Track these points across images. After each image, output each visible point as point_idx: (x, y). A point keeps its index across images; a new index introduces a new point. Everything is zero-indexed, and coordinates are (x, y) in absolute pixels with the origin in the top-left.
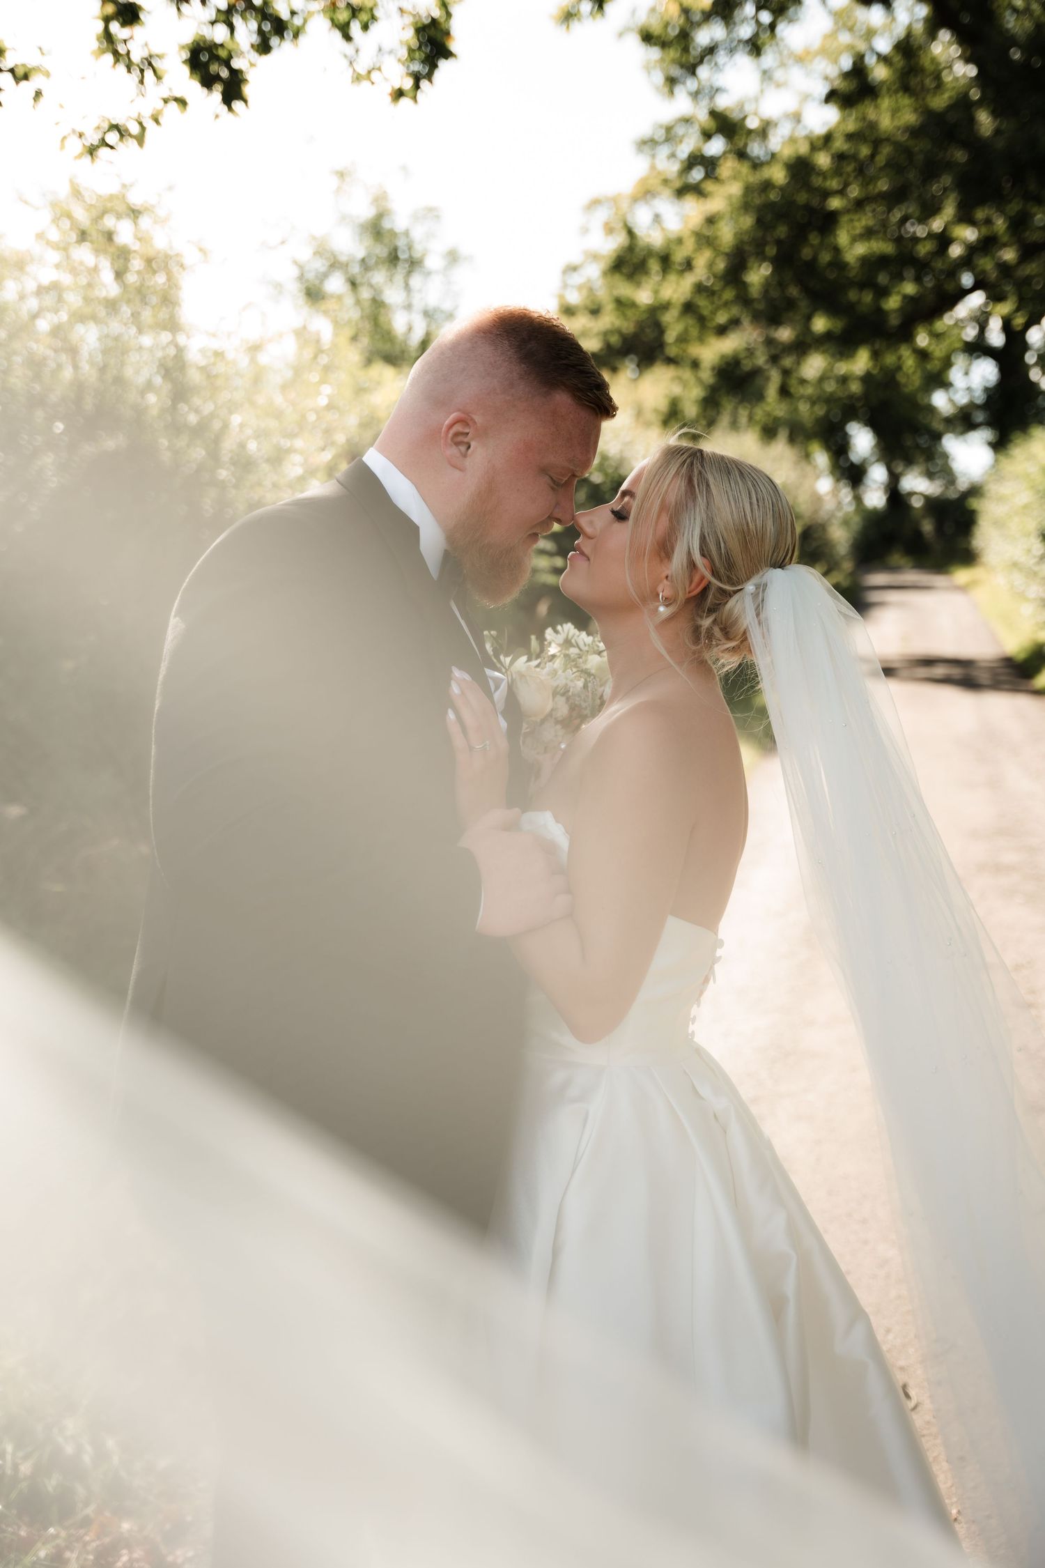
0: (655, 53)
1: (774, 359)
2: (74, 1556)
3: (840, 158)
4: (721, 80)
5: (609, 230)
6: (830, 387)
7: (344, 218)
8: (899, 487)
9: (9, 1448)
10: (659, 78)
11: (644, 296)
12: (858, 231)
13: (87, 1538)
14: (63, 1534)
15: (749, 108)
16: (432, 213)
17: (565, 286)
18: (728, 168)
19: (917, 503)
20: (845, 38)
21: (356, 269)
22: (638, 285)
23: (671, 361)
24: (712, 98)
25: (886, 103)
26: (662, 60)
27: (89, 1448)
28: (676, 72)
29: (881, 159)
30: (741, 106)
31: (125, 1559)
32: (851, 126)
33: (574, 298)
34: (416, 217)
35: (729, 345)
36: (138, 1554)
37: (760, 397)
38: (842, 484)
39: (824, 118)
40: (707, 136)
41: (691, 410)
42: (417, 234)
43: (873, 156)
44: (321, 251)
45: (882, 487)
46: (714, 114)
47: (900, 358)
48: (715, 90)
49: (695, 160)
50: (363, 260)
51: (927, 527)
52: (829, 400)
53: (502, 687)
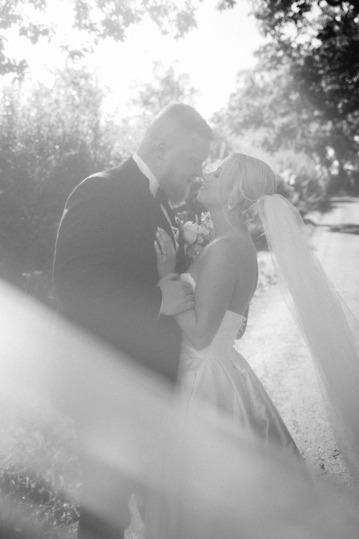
0: (261, 21)
1: (300, 125)
2: (48, 514)
3: (322, 57)
4: (282, 30)
5: (246, 81)
6: (320, 134)
7: (157, 77)
8: (343, 168)
9: (28, 479)
10: (262, 29)
11: (256, 104)
12: (328, 82)
13: (52, 508)
14: (44, 507)
15: (292, 40)
16: (186, 76)
17: (231, 100)
18: (285, 60)
19: (349, 173)
20: (326, 17)
21: (160, 94)
22: (255, 100)
23: (266, 125)
24: (279, 37)
25: (338, 38)
26: (263, 24)
27: (54, 480)
28: (268, 28)
29: (336, 57)
30: (289, 39)
31: (64, 515)
32: (326, 46)
33: (234, 104)
34: (180, 78)
35: (285, 120)
36: (69, 514)
37: (295, 137)
38: (324, 167)
39: (317, 43)
40: (278, 50)
41: (272, 142)
42: (181, 83)
43: (334, 56)
44: (149, 88)
45: (337, 167)
46: (279, 42)
47: (342, 125)
48: (280, 34)
49: (274, 58)
50: (163, 92)
51: (352, 181)
52: (319, 138)
53: (177, 233)
